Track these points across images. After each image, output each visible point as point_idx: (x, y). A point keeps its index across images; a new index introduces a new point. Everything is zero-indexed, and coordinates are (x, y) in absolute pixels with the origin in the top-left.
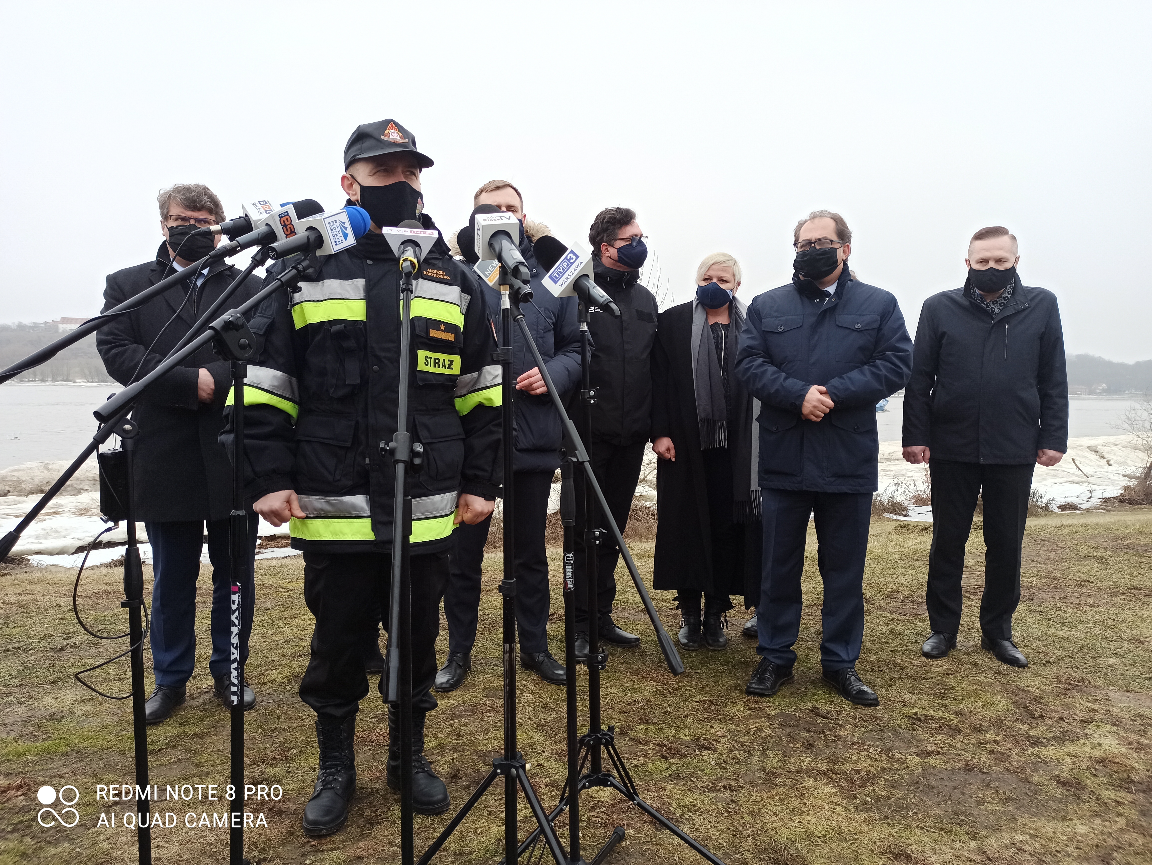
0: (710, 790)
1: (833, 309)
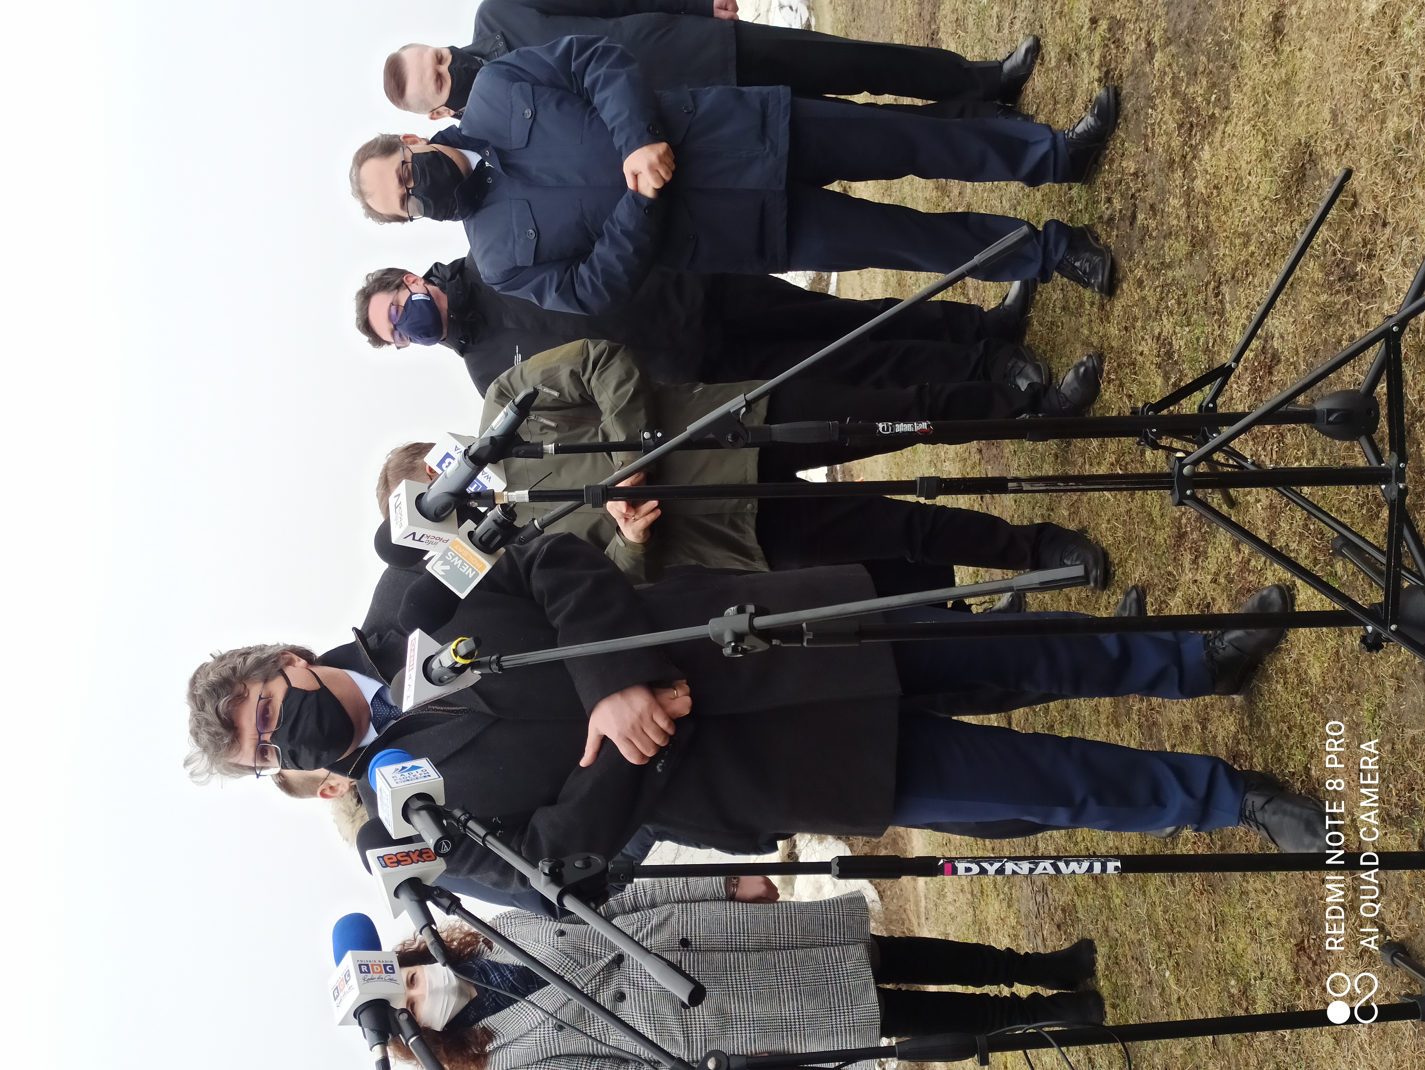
1: (502, 155)
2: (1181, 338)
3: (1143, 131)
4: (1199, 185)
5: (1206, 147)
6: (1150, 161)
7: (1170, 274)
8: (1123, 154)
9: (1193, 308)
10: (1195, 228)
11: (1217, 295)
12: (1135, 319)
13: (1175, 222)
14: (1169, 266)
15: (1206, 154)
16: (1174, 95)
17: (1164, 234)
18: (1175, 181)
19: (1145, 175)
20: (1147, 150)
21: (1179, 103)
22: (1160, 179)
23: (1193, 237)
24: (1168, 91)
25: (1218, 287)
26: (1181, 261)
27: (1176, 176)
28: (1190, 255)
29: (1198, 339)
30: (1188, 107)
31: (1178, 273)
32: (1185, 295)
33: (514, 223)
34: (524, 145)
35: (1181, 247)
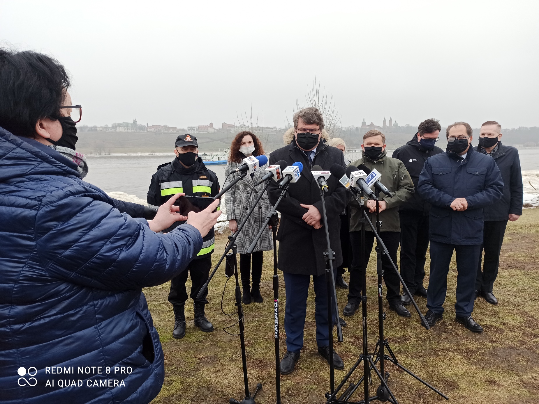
0: (415, 357)
1: (465, 165)
2: (410, 344)
3: (469, 337)
4: (451, 354)
5: (461, 357)
6: (460, 339)
7: (428, 342)
8: (463, 330)
9: (417, 348)
10: (439, 351)
11: (420, 356)
12: (417, 330)
13: (442, 345)
14: (430, 342)
15: (459, 357)
16: (478, 348)
17: (439, 341)
18: (453, 346)
19: (456, 337)
20: (463, 338)
21: (475, 349)
22: (454, 341)
23: (437, 350)
24: (479, 346)
25: (422, 357)
26: (431, 346)
27: (455, 346)
28: (432, 349)
29: (409, 349)
30: (474, 352)
31: (427, 345)
32: (421, 346)
33: (445, 168)
34: (468, 172)
35: (435, 346)
